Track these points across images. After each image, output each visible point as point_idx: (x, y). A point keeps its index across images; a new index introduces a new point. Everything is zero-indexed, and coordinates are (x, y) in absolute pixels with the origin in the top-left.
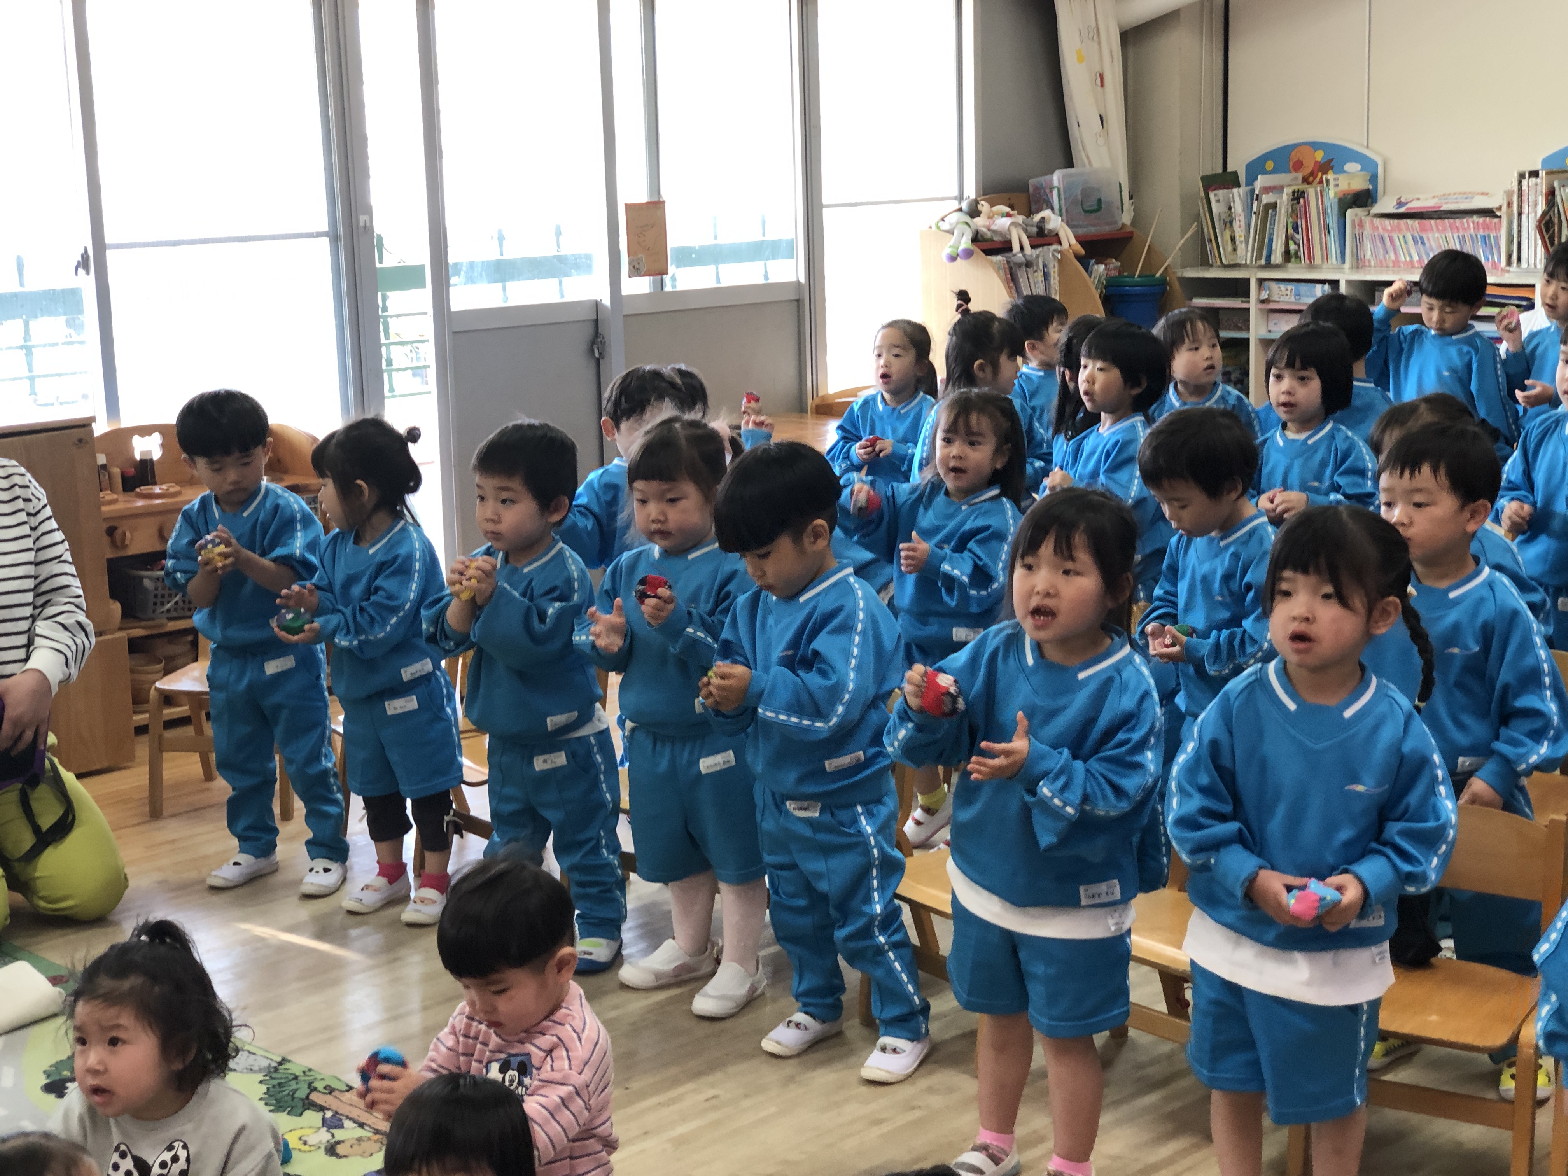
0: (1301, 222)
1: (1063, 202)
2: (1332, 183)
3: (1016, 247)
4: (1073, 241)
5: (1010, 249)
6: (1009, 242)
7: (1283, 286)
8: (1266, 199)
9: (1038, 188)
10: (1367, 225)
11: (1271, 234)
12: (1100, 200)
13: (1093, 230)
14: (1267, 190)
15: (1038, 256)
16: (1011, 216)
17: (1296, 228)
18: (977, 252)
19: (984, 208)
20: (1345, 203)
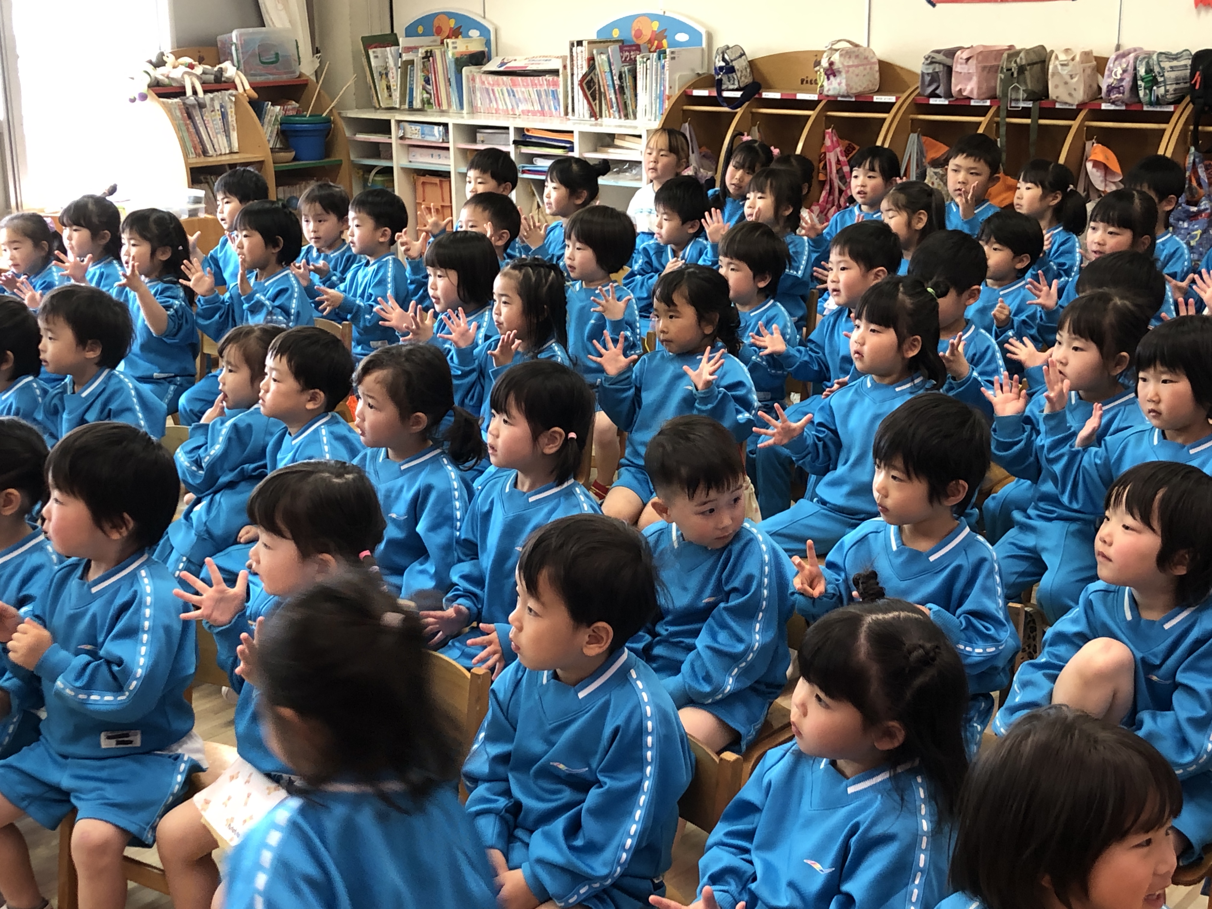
0: (432, 77)
1: (241, 56)
2: (450, 45)
3: (189, 92)
4: (247, 87)
5: (184, 94)
6: (184, 87)
7: (413, 127)
8: (405, 57)
9: (224, 43)
10: (477, 80)
11: (412, 85)
12: (277, 54)
13: (271, 77)
14: (408, 49)
15: (212, 99)
16: (191, 66)
17: (427, 81)
18: (152, 96)
19: (170, 59)
20: (462, 62)
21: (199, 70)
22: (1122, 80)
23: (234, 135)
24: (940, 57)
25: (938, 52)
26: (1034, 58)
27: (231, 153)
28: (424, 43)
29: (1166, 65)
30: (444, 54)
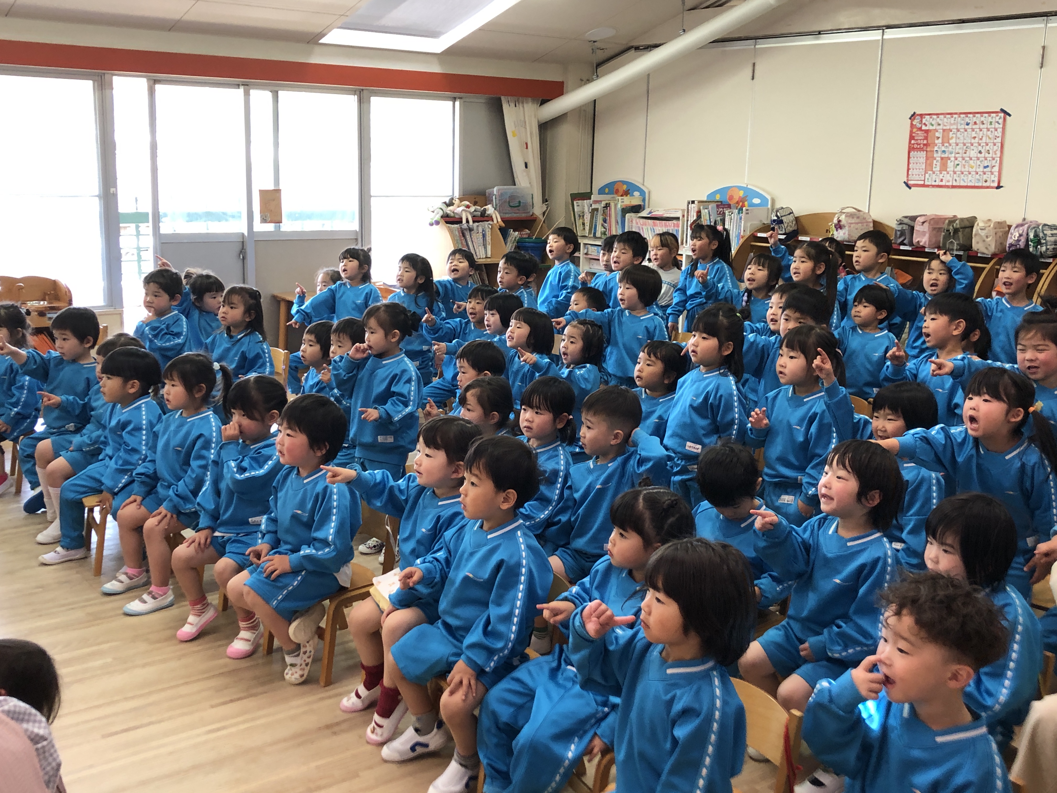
0: (608, 218)
1: (498, 202)
2: (620, 201)
3: (464, 221)
4: (499, 220)
5: (461, 222)
6: (461, 218)
7: (593, 248)
8: (594, 206)
9: (490, 194)
10: (634, 222)
11: (596, 223)
12: (520, 202)
13: (515, 215)
14: (596, 202)
15: (478, 226)
16: (468, 207)
17: (605, 221)
18: (442, 222)
19: (457, 202)
20: (626, 211)
21: (472, 209)
22: (1019, 241)
23: (489, 248)
24: (906, 221)
25: (906, 217)
26: (967, 224)
27: (486, 258)
28: (605, 198)
29: (1048, 232)
30: (616, 205)
